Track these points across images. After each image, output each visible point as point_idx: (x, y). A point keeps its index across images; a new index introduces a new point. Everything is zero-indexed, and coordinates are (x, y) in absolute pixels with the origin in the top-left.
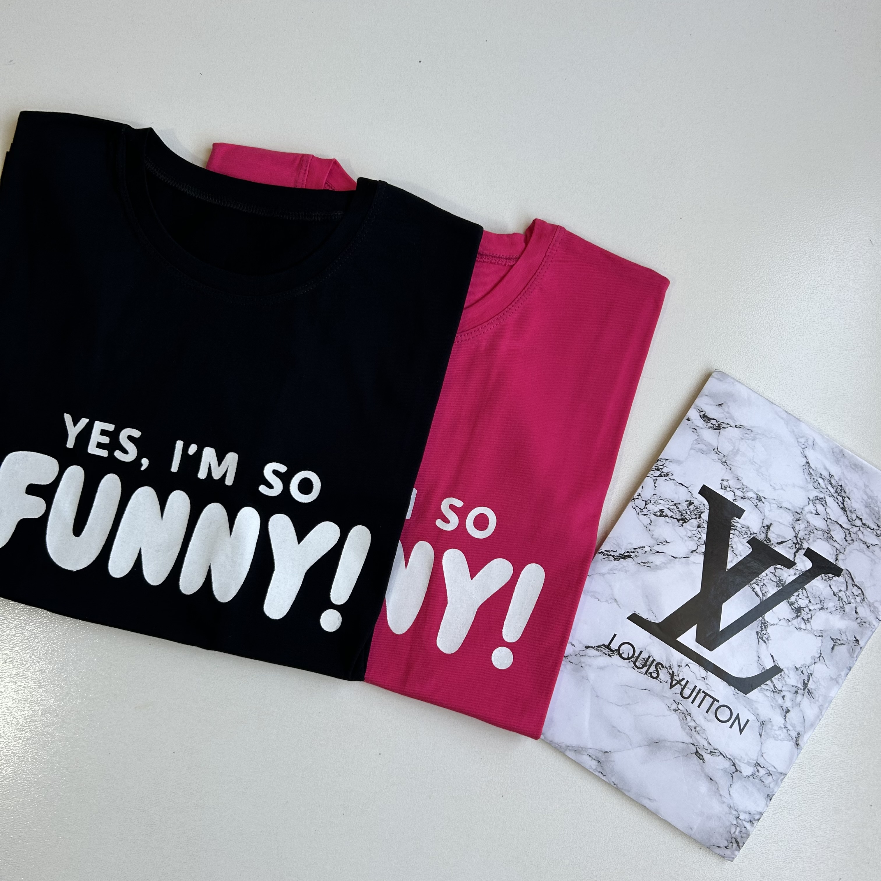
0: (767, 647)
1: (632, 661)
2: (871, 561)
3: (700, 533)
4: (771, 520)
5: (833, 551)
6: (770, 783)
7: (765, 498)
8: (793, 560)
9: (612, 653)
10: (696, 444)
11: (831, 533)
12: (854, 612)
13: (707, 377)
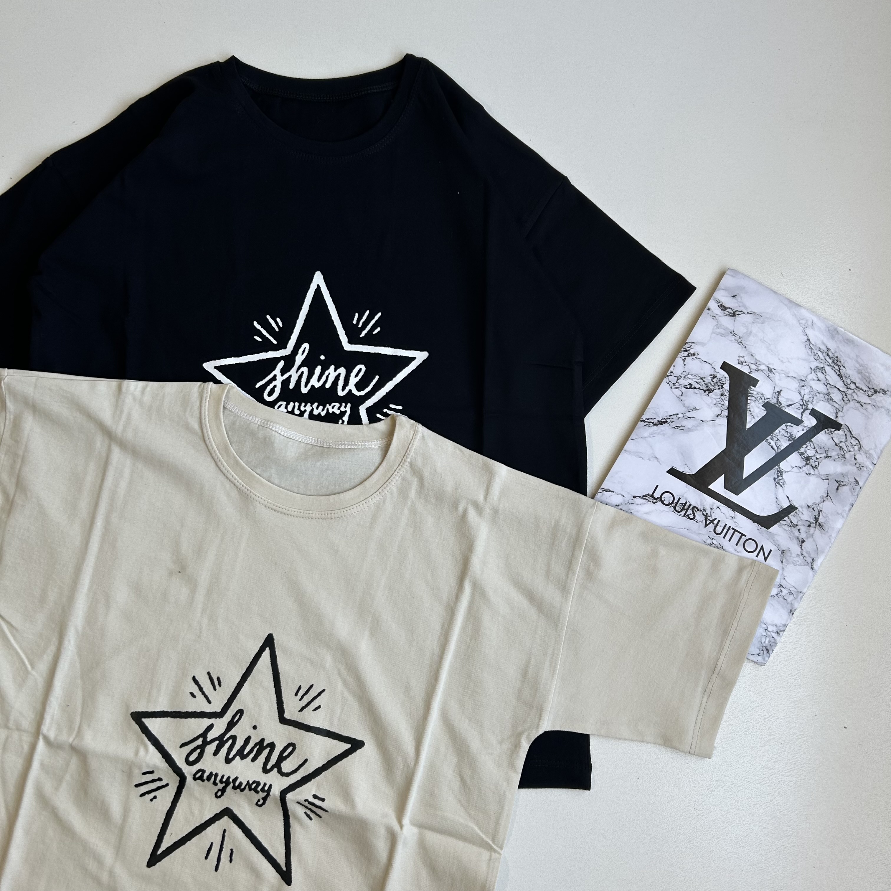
0: (783, 490)
1: (672, 506)
2: (865, 417)
3: (723, 400)
4: (781, 387)
5: (833, 410)
6: (792, 600)
7: (775, 370)
8: (801, 419)
9: (655, 500)
10: (716, 329)
11: (831, 395)
12: (854, 458)
13: (721, 275)
